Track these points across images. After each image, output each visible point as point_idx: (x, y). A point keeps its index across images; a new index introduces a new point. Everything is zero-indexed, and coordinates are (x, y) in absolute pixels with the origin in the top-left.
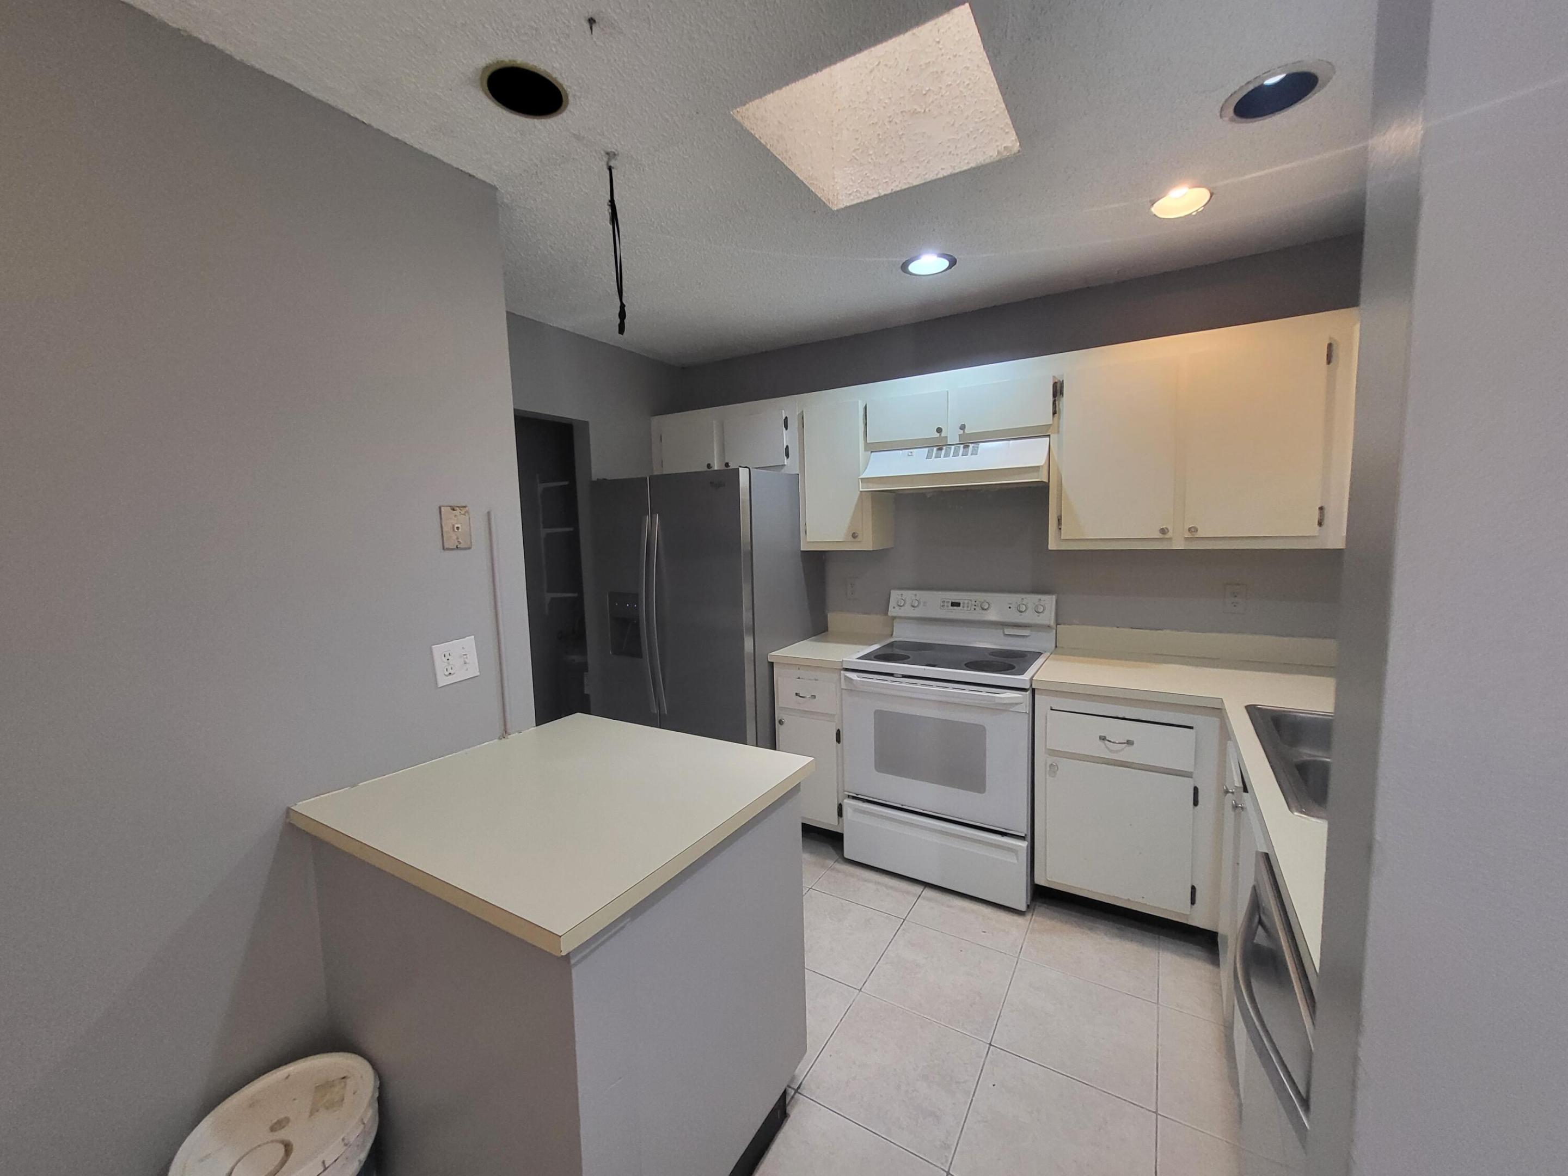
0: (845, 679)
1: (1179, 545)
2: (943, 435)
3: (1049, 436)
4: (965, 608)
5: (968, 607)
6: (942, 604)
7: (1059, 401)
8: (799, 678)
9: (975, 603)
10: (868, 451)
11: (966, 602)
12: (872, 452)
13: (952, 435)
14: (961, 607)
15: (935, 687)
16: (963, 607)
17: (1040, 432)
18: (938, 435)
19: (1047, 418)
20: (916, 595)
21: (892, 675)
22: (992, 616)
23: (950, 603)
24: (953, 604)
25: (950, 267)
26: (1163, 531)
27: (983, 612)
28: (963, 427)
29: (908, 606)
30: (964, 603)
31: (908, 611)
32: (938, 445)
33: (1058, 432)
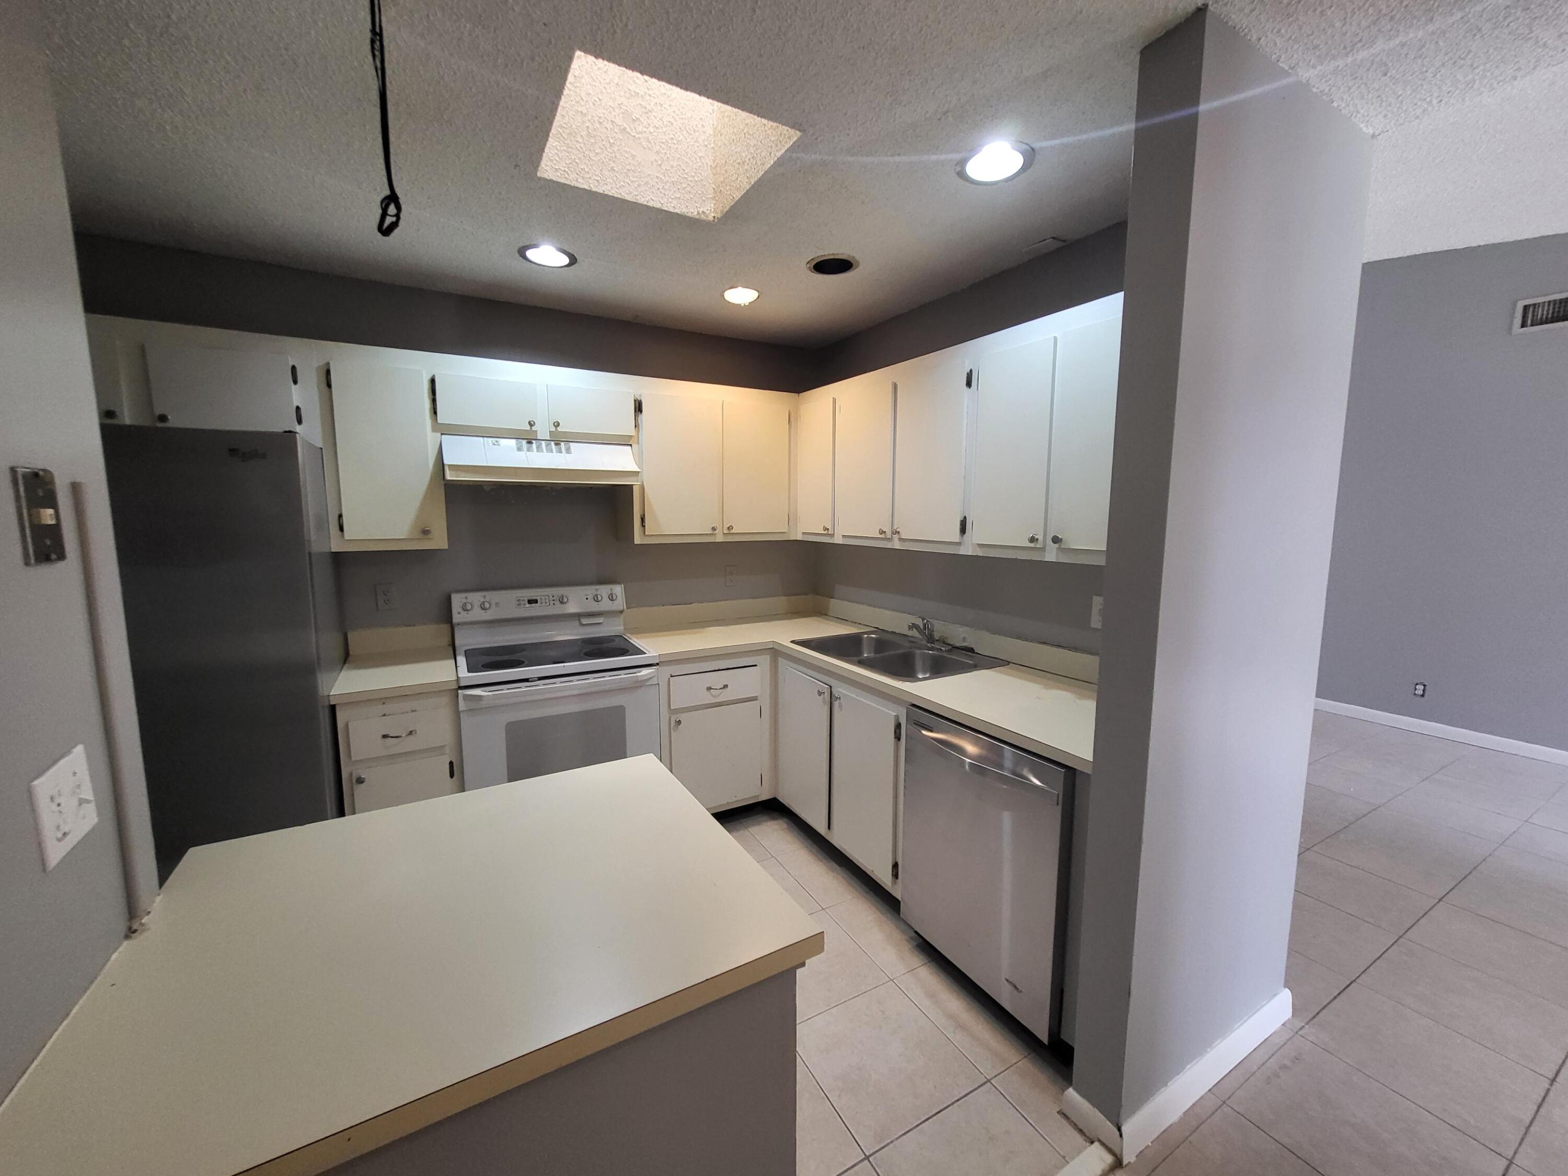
0: (463, 697)
1: (720, 538)
2: (533, 428)
3: (631, 445)
4: (544, 604)
5: (546, 603)
6: (518, 603)
7: (639, 418)
8: (384, 715)
9: (553, 598)
10: (437, 432)
11: (543, 598)
12: (442, 434)
13: (543, 430)
14: (539, 604)
15: (576, 682)
16: (542, 603)
17: (624, 441)
18: (528, 428)
19: (631, 431)
20: (484, 596)
21: (527, 680)
22: (572, 608)
23: (527, 601)
24: (530, 602)
25: (568, 266)
26: (714, 529)
27: (563, 606)
28: (557, 425)
29: (477, 610)
30: (541, 599)
31: (477, 614)
32: (528, 438)
33: (638, 443)
